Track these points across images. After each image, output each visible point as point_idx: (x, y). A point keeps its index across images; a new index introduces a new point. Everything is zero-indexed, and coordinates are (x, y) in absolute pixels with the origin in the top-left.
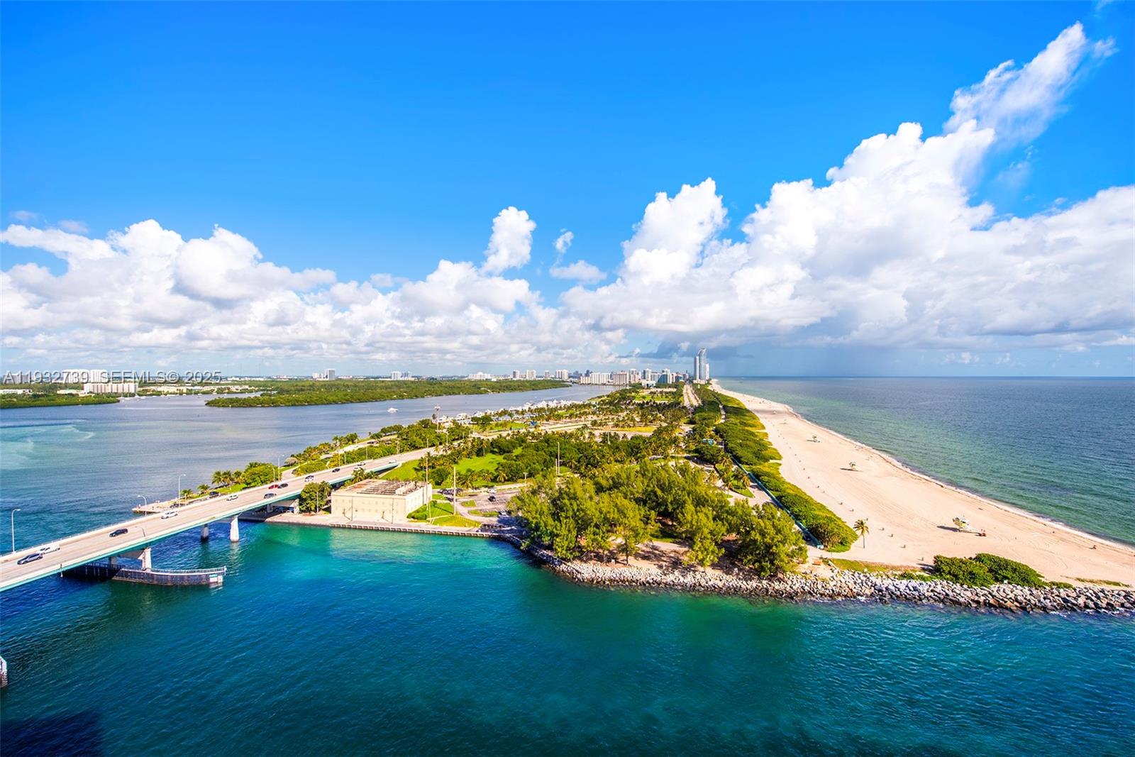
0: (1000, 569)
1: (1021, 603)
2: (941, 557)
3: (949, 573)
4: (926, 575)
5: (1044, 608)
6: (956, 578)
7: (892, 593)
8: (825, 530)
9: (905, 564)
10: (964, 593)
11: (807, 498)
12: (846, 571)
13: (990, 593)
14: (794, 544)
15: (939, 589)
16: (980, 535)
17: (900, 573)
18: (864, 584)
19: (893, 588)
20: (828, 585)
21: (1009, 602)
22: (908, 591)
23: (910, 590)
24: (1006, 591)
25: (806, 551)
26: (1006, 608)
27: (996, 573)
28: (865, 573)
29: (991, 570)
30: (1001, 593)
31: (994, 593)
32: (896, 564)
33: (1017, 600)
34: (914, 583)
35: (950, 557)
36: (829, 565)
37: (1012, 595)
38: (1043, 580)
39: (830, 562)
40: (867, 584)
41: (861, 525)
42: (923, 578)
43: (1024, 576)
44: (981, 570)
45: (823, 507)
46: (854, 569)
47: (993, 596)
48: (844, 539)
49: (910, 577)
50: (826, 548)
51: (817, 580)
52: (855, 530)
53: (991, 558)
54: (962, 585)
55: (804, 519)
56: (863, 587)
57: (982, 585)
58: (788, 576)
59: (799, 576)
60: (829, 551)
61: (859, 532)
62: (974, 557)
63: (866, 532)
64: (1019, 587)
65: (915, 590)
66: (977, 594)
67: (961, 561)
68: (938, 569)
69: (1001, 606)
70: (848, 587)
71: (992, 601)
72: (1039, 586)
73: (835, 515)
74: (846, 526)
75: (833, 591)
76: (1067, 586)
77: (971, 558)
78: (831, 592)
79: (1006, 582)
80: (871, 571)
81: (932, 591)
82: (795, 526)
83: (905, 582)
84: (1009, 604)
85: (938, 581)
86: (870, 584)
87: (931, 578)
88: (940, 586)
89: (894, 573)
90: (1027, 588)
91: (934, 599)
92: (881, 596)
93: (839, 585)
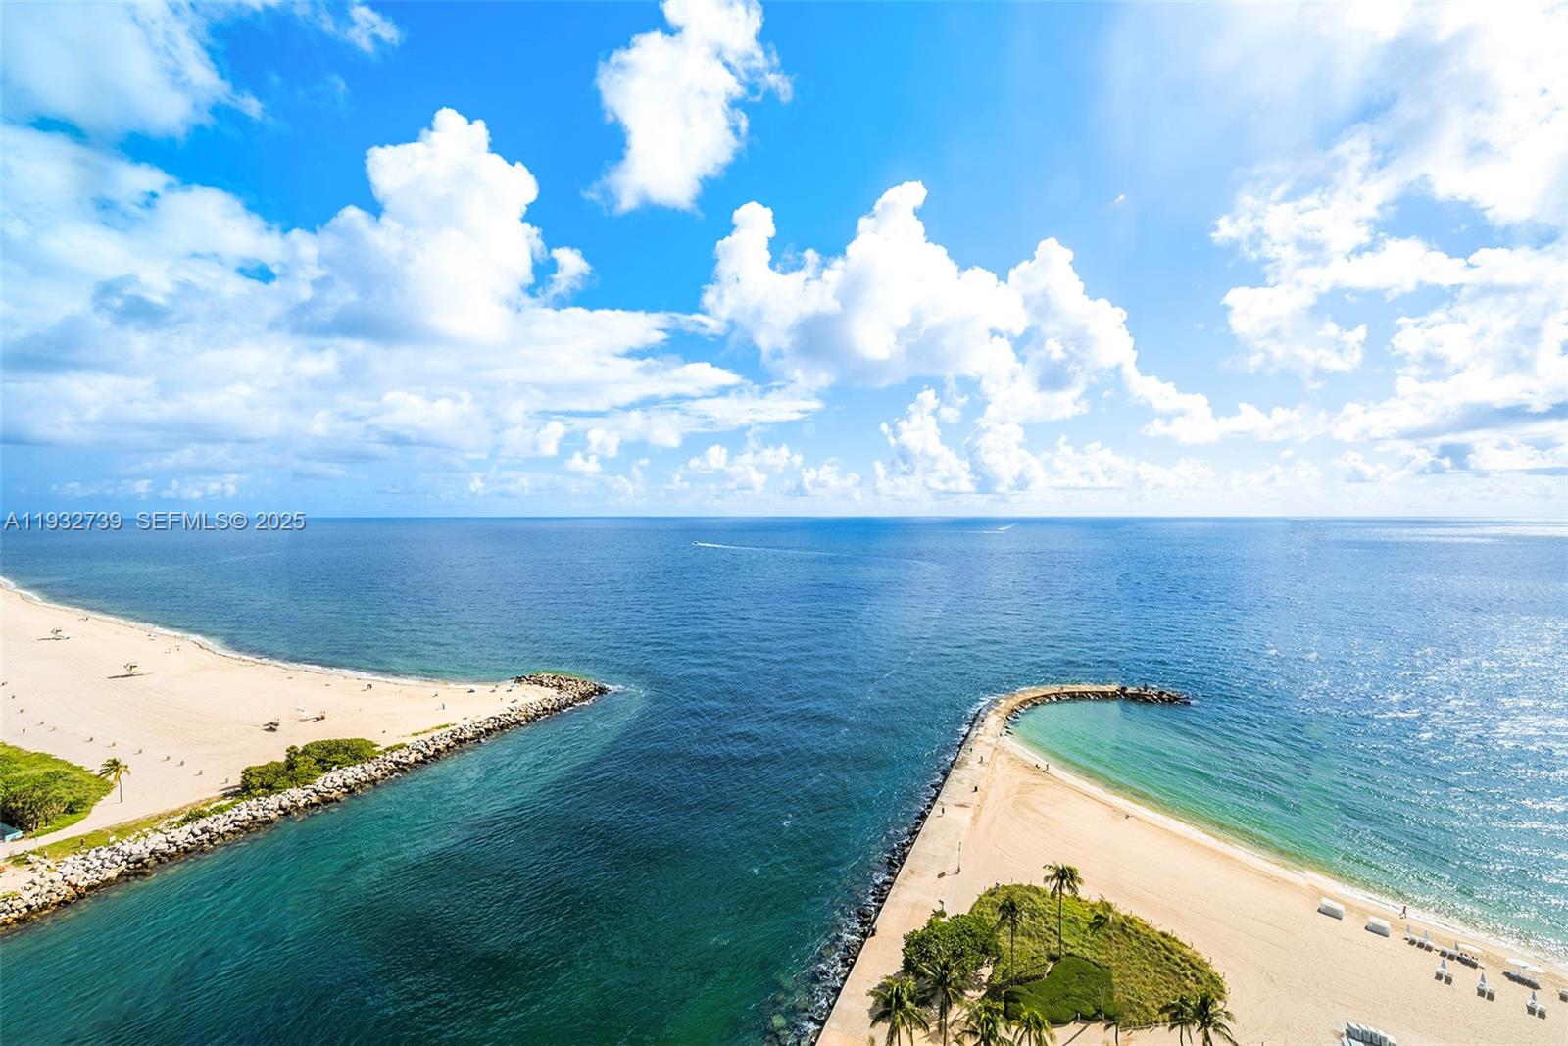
0: (328, 755)
1: (349, 788)
2: (252, 768)
3: (262, 786)
4: (224, 803)
5: (375, 781)
6: (269, 789)
7: (163, 854)
8: (24, 803)
9: (192, 800)
12: (69, 859)
13: (315, 791)
15: (244, 814)
16: (318, 719)
17: (182, 817)
18: (107, 864)
19: (164, 847)
20: (15, 903)
21: (336, 792)
22: (192, 839)
23: (195, 836)
24: (331, 781)
26: (332, 800)
27: (325, 761)
28: (112, 844)
29: (318, 761)
30: (328, 784)
31: (320, 788)
32: (176, 807)
33: (345, 786)
34: (203, 823)
35: (264, 764)
36: (28, 863)
37: (340, 782)
38: (377, 749)
39: (30, 857)
40: (112, 861)
41: (114, 765)
42: (220, 810)
43: (354, 751)
44: (305, 765)
46: (87, 847)
47: (317, 793)
48: (75, 801)
49: (200, 815)
50: (27, 834)
52: (105, 776)
53: (318, 745)
54: (277, 795)
56: (103, 871)
57: (305, 784)
60: (34, 837)
61: (109, 780)
62: (299, 751)
63: (124, 777)
64: (351, 768)
65: (203, 833)
66: (297, 799)
67: (280, 763)
68: (248, 786)
69: (326, 801)
70: (69, 884)
71: (314, 799)
72: (370, 759)
74: (87, 776)
75: (29, 907)
76: (401, 747)
78: (25, 910)
79: (335, 768)
80: (124, 835)
81: (232, 822)
83: (188, 827)
84: (335, 794)
85: (243, 804)
86: (118, 859)
87: (233, 803)
88: (245, 810)
89: (172, 820)
90: (359, 766)
91: (234, 833)
92: (138, 869)
93: (45, 891)
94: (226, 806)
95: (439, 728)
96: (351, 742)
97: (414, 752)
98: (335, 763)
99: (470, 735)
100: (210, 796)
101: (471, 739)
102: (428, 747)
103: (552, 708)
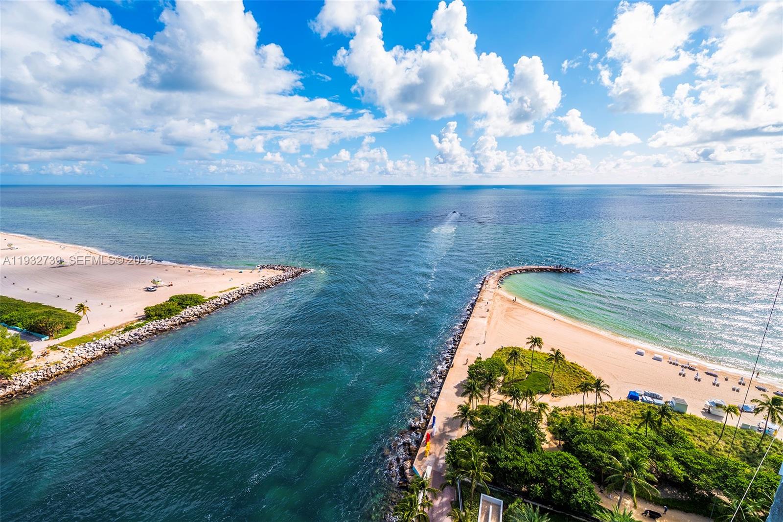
0: (183, 301)
1: (197, 315)
2: (148, 308)
3: (156, 315)
4: (141, 323)
5: (208, 313)
6: (160, 317)
7: (120, 344)
8: (46, 324)
9: (125, 322)
10: (166, 323)
11: (16, 302)
12: (77, 347)
13: (181, 317)
14: (13, 348)
15: (151, 327)
16: (169, 286)
17: (122, 329)
18: (96, 349)
19: (120, 341)
20: (61, 365)
22: (131, 338)
23: (132, 337)
24: (189, 312)
25: (29, 349)
26: (191, 321)
27: (182, 304)
28: (95, 341)
29: (179, 304)
30: (187, 314)
31: (184, 316)
32: (118, 324)
33: (195, 315)
34: (134, 331)
35: (154, 305)
36: (59, 349)
37: (192, 313)
38: (205, 298)
39: (59, 347)
40: (98, 348)
41: (81, 307)
42: (140, 326)
43: (195, 300)
44: (174, 306)
45: (38, 305)
46: (84, 342)
47: (183, 318)
48: (68, 323)
49: (131, 328)
50: (51, 337)
51: (48, 366)
52: (76, 313)
53: (177, 297)
54: (165, 319)
55: (19, 322)
56: (95, 352)
57: (176, 314)
58: (14, 378)
59: (28, 372)
60: (56, 339)
61: (81, 314)
62: (168, 300)
63: (87, 312)
64: (195, 307)
65: (136, 336)
66: (174, 321)
67: (161, 305)
68: (149, 315)
69: (188, 321)
70: (82, 357)
71: (183, 321)
72: (204, 303)
73: (53, 308)
74: (68, 313)
75: (68, 367)
76: (216, 297)
77: (167, 302)
78: (67, 368)
79: (188, 307)
80: (99, 337)
81: (147, 331)
82: (9, 331)
83: (127, 333)
84: (192, 318)
85: (149, 323)
86: (100, 347)
87: (145, 323)
88: (152, 325)
89: (118, 331)
90: (199, 306)
91: (150, 335)
92: (111, 351)
93: (72, 360)
94: (142, 324)
95: (231, 289)
96: (192, 295)
97: (223, 300)
98: (187, 305)
99: (247, 292)
100: (132, 320)
101: (248, 294)
102: (229, 297)
103: (283, 280)
